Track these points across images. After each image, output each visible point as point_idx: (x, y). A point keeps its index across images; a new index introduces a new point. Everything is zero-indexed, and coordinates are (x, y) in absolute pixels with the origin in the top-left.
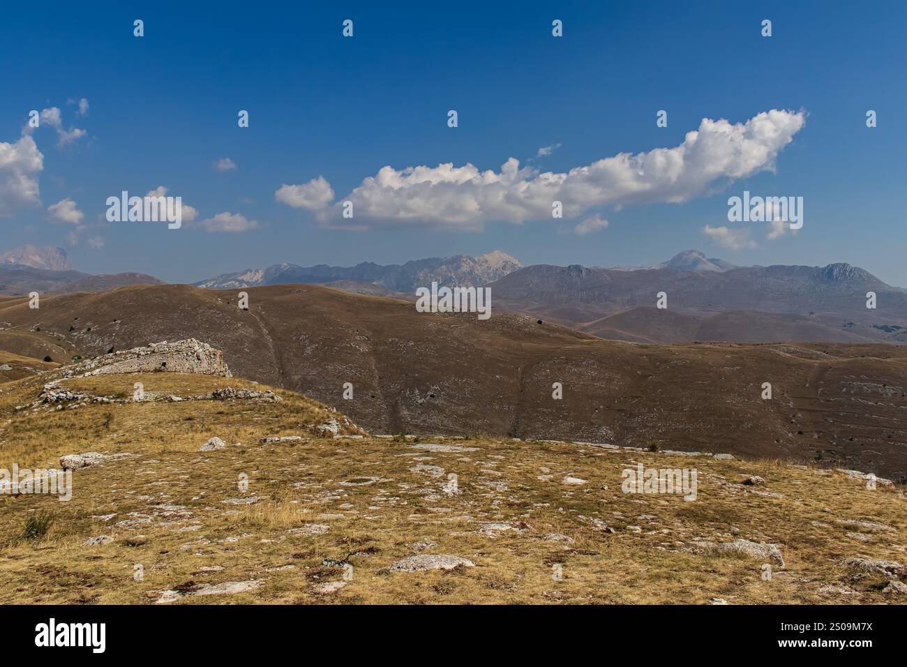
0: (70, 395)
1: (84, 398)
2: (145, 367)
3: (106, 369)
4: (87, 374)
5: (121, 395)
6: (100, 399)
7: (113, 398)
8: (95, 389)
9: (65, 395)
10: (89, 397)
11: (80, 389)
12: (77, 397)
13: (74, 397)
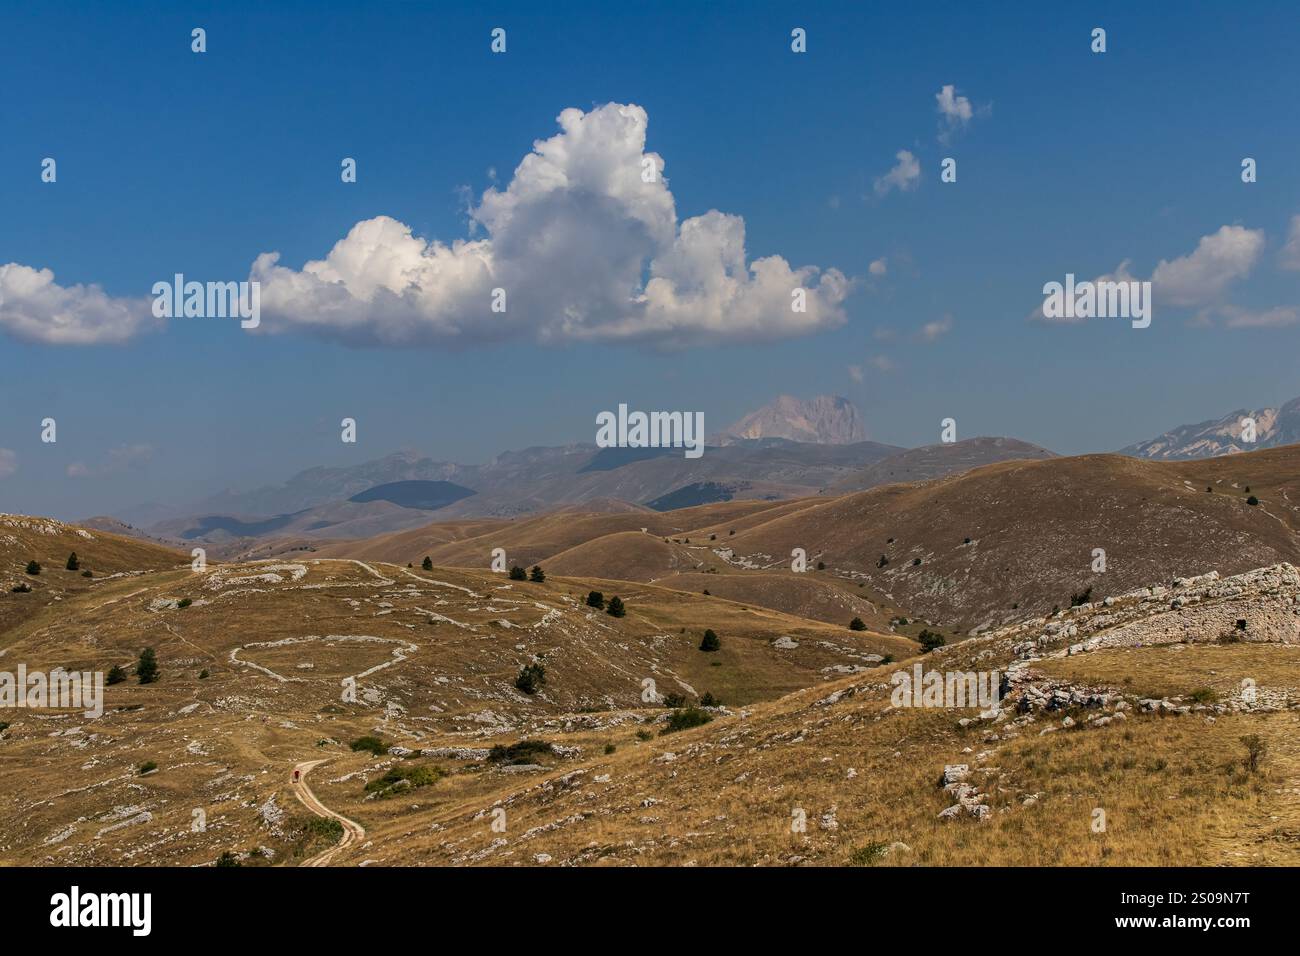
0: (1080, 695)
1: (1116, 702)
2: (1198, 631)
3: (1112, 637)
4: (1075, 649)
5: (1200, 696)
6: (1155, 704)
7: (1184, 703)
8: (1127, 681)
9: (1067, 695)
10: (1125, 700)
11: (1093, 683)
12: (1099, 699)
13: (1091, 700)
